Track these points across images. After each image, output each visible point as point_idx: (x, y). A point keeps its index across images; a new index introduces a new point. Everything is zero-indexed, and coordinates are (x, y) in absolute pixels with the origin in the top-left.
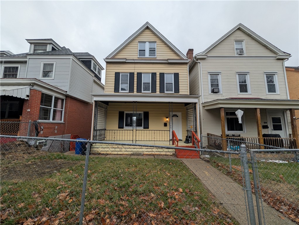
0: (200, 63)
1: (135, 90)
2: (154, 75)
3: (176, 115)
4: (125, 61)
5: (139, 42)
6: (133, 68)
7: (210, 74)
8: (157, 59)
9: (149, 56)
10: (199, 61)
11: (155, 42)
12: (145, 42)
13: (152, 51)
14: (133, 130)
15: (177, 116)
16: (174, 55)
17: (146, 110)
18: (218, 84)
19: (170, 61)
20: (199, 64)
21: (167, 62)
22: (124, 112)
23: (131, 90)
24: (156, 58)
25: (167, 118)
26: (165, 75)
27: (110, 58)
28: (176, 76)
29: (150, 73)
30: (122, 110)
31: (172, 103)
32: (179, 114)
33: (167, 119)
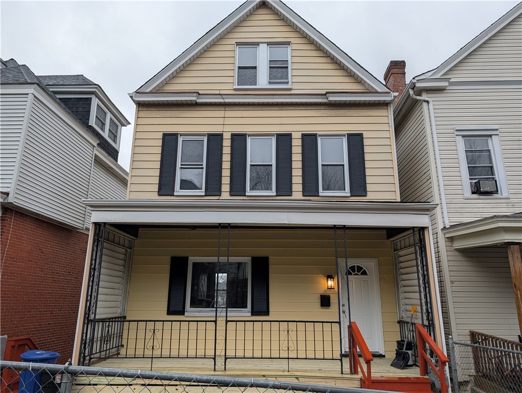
0: (428, 102)
1: (226, 188)
2: (284, 140)
3: (360, 268)
4: (194, 99)
5: (238, 44)
6: (221, 121)
7: (463, 136)
8: (292, 92)
9: (270, 83)
10: (424, 97)
11: (288, 43)
12: (257, 44)
13: (279, 69)
14: (215, 322)
15: (364, 273)
16: (346, 79)
17: (260, 252)
18: (492, 167)
19: (332, 98)
20: (425, 104)
21: (325, 101)
22: (187, 258)
23: (213, 188)
24: (290, 89)
25: (330, 277)
26: (319, 140)
27: (148, 90)
28: (356, 142)
29: (273, 135)
30: (180, 252)
31: (344, 228)
32: (369, 265)
33: (331, 283)
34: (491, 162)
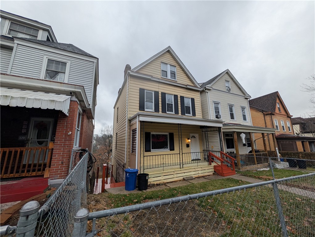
0: (208, 93)
1: (160, 110)
4: (151, 78)
5: (162, 62)
6: (158, 87)
7: (214, 103)
8: (177, 82)
9: (171, 78)
11: (175, 66)
12: (167, 64)
13: (173, 74)
14: (180, 154)
15: (195, 138)
16: (190, 82)
17: (171, 131)
18: (219, 112)
21: (186, 87)
22: (150, 133)
23: (157, 110)
24: (177, 81)
25: (188, 139)
27: (134, 71)
29: (173, 95)
30: (148, 131)
31: (181, 124)
32: (197, 135)
34: (219, 110)
